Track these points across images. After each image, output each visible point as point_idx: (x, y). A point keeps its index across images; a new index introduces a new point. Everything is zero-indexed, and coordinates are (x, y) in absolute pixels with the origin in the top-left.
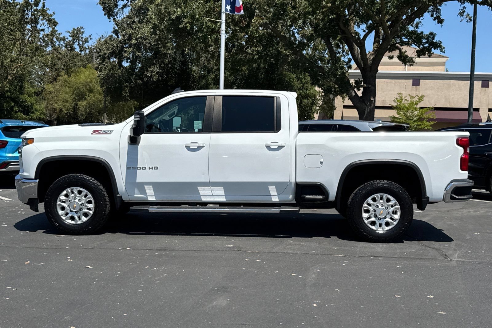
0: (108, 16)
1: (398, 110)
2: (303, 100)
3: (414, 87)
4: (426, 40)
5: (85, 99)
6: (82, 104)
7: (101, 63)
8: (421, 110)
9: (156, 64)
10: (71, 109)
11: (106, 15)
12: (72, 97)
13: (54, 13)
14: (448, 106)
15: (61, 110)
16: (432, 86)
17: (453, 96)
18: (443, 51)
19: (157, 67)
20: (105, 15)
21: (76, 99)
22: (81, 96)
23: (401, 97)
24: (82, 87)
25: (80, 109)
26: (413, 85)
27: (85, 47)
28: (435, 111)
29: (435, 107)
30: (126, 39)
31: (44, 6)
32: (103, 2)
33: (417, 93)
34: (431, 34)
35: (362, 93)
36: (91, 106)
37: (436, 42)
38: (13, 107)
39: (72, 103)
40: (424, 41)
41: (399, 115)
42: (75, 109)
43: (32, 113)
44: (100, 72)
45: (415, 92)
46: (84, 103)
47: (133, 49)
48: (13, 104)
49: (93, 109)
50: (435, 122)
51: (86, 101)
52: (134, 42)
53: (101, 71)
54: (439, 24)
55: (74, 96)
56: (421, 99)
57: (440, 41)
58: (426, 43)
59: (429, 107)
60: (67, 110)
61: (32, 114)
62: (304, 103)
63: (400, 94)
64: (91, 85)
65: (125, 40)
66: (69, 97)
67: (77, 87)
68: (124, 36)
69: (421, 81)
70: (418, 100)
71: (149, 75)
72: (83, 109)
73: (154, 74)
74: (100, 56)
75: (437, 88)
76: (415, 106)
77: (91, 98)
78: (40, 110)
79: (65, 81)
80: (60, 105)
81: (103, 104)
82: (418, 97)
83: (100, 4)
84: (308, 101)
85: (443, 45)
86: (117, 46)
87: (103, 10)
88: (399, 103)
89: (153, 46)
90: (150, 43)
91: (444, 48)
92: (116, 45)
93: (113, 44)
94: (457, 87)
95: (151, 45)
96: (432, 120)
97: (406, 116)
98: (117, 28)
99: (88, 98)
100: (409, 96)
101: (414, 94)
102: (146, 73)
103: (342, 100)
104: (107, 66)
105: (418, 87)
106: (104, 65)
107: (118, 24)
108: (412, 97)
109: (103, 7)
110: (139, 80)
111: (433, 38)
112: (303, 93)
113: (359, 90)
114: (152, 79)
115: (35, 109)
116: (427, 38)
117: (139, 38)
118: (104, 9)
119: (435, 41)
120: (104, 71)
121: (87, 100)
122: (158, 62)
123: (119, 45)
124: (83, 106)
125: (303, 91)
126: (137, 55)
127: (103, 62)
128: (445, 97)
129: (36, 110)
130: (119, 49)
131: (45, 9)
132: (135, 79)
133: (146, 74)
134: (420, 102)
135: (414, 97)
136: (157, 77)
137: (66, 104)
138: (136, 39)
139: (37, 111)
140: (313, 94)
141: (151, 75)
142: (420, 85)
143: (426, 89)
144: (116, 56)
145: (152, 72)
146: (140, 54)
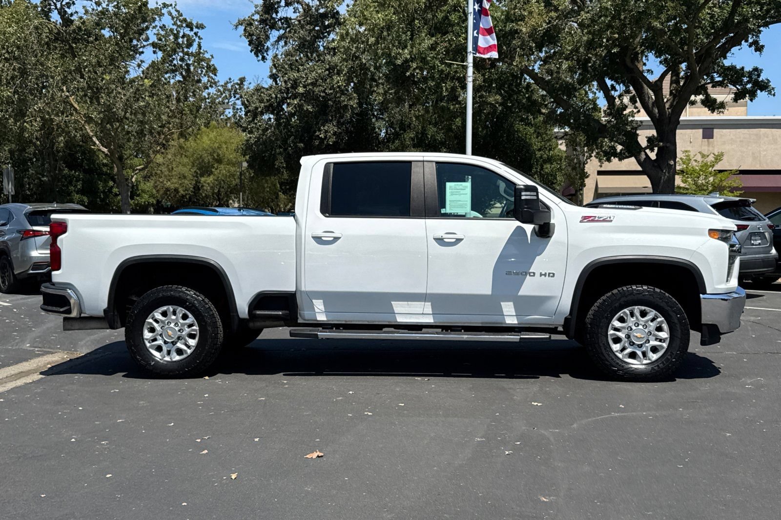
0: (255, 54)
1: (684, 176)
2: (545, 166)
3: (706, 140)
4: (748, 79)
5: (212, 173)
6: (208, 181)
7: (250, 122)
8: (719, 175)
9: (331, 121)
10: (191, 189)
11: (253, 52)
12: (192, 170)
13: (212, 56)
14: (758, 168)
15: (176, 190)
16: (732, 139)
17: (765, 153)
18: (773, 93)
19: (334, 126)
20: (251, 51)
21: (197, 173)
22: (205, 169)
23: (688, 156)
24: (206, 155)
25: (205, 188)
26: (704, 138)
27: (205, 96)
28: (741, 175)
29: (740, 169)
30: (288, 86)
31: (200, 46)
32: (249, 34)
33: (711, 149)
34: (756, 69)
35: (657, 155)
36: (220, 183)
37: (762, 81)
38: (112, 187)
39: (192, 180)
40: (745, 79)
41: (684, 183)
42: (197, 188)
43: (138, 195)
44: (249, 134)
45: (706, 148)
46: (211, 179)
47: (300, 101)
48: (111, 183)
49: (223, 187)
50: (742, 192)
51: (212, 176)
52: (301, 90)
53: (251, 132)
54: (758, 52)
55: (195, 169)
56: (718, 158)
57: (768, 80)
58: (748, 82)
59: (731, 170)
60: (186, 190)
61: (138, 198)
62: (546, 170)
63: (686, 151)
64: (221, 152)
65: (288, 89)
66: (188, 171)
67: (199, 156)
68: (285, 82)
69: (715, 131)
70: (713, 159)
71: (322, 136)
72: (209, 188)
73: (330, 134)
74: (249, 111)
75: (741, 141)
76: (710, 169)
77: (222, 170)
78: (148, 191)
79: (181, 147)
80: (176, 183)
81: (238, 181)
82: (715, 155)
83: (245, 36)
84: (553, 166)
85: (772, 84)
86: (276, 97)
87: (250, 45)
88: (685, 166)
89: (328, 95)
90: (324, 91)
91: (773, 89)
92: (274, 96)
93: (271, 94)
94: (771, 138)
95: (326, 93)
96: (737, 189)
97: (696, 184)
98: (274, 71)
99: (216, 172)
100: (699, 155)
101: (705, 150)
102: (317, 133)
103: (599, 164)
104: (260, 126)
105: (711, 140)
106: (256, 124)
107: (277, 65)
108: (703, 156)
109: (249, 41)
110: (300, 143)
111: (759, 76)
112: (545, 156)
113: (652, 150)
114: (327, 142)
115: (141, 190)
116: (750, 74)
117: (308, 85)
118: (250, 43)
119: (760, 79)
120: (256, 133)
121: (214, 175)
122: (336, 117)
123: (279, 95)
124: (208, 184)
125: (544, 152)
126: (305, 109)
127: (253, 120)
128: (753, 154)
129: (143, 191)
130: (278, 100)
131: (202, 51)
132: (295, 143)
133: (318, 136)
134: (717, 163)
135: (708, 156)
136: (334, 139)
137: (183, 181)
138: (305, 87)
139: (145, 193)
140: (558, 155)
141: (326, 137)
142: (714, 137)
143: (724, 143)
144: (274, 110)
145: (326, 132)
146: (309, 107)
